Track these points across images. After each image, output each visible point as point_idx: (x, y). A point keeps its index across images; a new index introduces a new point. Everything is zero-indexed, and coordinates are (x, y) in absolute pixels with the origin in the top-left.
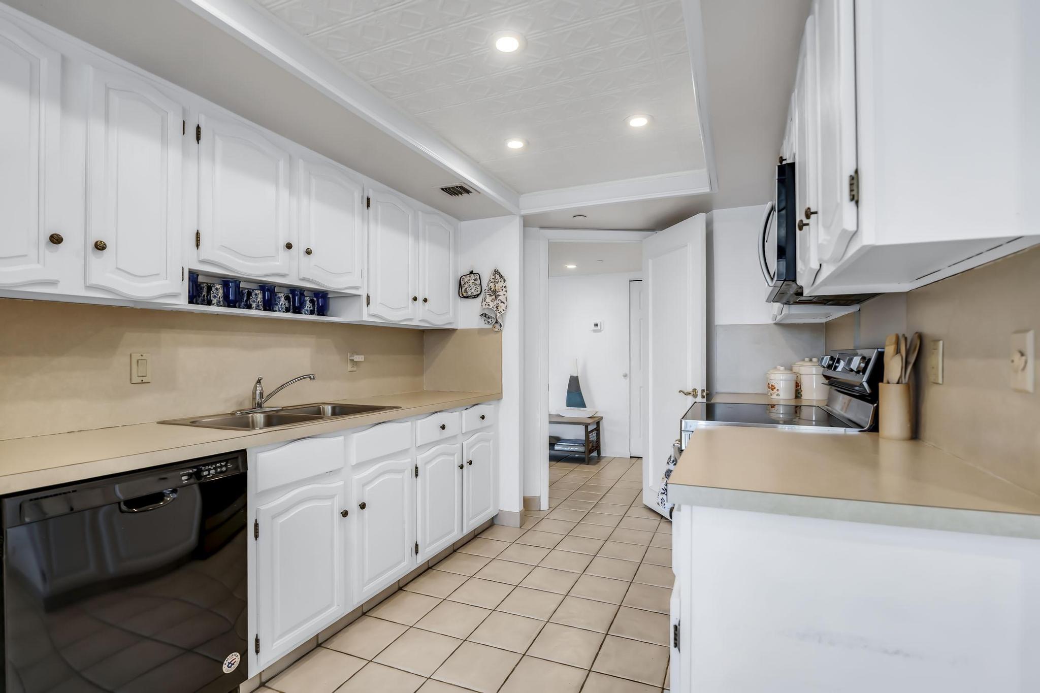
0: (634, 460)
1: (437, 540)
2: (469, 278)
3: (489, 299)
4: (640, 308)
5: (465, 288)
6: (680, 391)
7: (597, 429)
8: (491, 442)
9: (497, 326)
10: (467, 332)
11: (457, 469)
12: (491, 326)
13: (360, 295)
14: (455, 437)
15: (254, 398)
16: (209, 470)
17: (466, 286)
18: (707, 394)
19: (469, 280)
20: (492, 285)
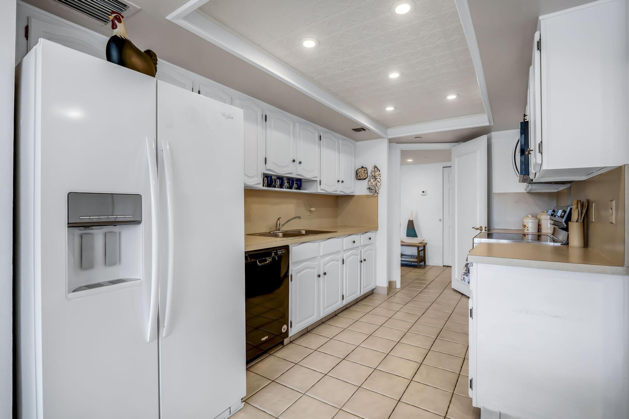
0: (446, 268)
1: (350, 295)
2: (361, 170)
3: (372, 181)
4: (449, 182)
5: (359, 175)
6: (473, 228)
7: (424, 250)
8: (373, 251)
9: (376, 194)
10: (360, 197)
11: (359, 263)
12: (372, 194)
13: (317, 181)
14: (358, 247)
15: (277, 226)
16: (279, 252)
17: (360, 174)
18: (488, 230)
19: (361, 171)
20: (373, 173)
